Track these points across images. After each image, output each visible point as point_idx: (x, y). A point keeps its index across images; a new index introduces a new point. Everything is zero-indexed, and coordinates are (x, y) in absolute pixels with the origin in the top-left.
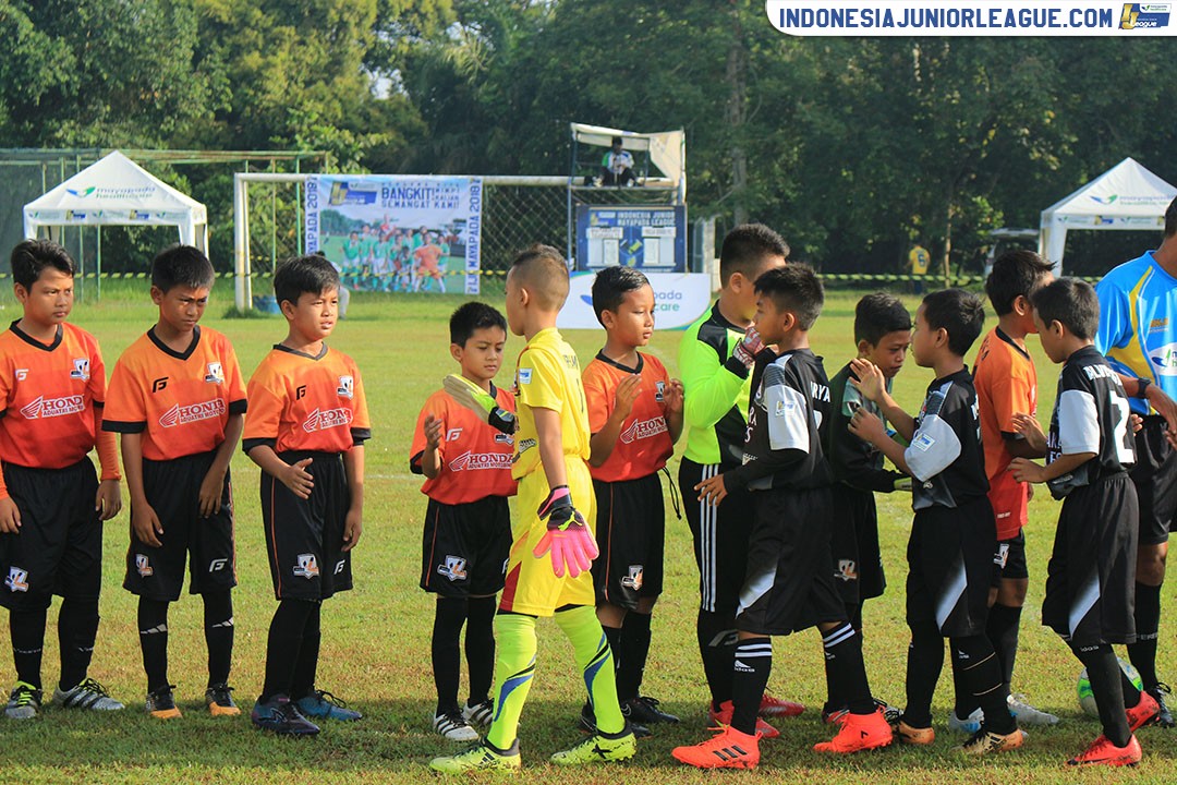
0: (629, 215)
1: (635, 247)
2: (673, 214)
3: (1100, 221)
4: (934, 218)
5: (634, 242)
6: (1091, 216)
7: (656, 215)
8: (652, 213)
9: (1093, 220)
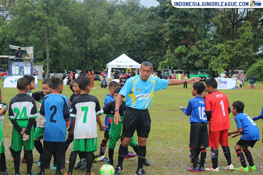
0: (21, 64)
1: (22, 71)
2: (30, 64)
3: (118, 66)
4: (88, 65)
5: (22, 70)
6: (116, 65)
7: (27, 64)
8: (26, 64)
9: (117, 66)
